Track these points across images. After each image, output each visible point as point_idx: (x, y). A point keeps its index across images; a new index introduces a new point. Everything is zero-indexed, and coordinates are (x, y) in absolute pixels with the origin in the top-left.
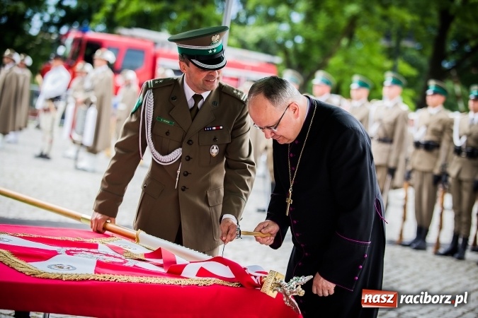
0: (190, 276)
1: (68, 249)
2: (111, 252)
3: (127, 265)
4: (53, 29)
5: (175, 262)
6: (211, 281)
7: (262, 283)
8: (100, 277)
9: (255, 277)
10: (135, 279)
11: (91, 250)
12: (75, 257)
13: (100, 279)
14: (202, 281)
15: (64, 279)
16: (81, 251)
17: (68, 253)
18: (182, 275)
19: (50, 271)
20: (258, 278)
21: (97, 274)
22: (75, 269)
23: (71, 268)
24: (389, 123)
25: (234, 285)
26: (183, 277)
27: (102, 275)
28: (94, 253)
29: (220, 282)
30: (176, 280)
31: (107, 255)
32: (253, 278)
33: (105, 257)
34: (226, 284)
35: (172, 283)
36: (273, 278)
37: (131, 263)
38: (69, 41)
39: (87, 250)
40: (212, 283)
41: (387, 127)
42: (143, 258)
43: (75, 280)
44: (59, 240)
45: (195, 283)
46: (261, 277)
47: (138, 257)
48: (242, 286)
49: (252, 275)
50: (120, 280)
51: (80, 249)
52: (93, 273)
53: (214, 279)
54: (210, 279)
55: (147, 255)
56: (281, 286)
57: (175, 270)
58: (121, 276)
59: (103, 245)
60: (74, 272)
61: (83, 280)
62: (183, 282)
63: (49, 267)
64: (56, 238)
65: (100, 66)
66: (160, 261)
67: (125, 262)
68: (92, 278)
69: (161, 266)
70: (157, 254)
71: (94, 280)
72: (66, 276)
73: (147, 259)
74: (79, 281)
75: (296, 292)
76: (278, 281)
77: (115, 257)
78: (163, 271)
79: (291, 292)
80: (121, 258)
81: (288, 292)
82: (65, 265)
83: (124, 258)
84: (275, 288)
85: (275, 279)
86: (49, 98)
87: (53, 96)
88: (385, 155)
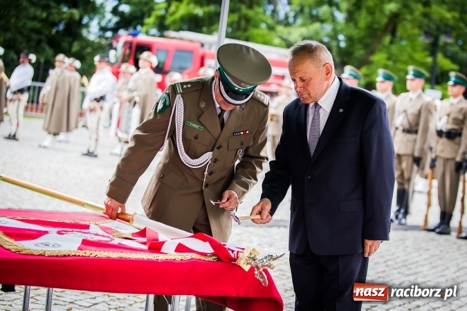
0: (169, 253)
1: (60, 229)
2: (101, 232)
3: (112, 243)
4: (109, 34)
5: (158, 240)
6: (187, 256)
7: (238, 258)
8: (81, 253)
9: (233, 251)
10: (114, 255)
11: (82, 230)
12: (65, 236)
13: (81, 255)
14: (180, 257)
15: (46, 255)
16: (73, 231)
17: (59, 233)
18: (162, 251)
19: (35, 248)
20: (235, 252)
21: (79, 251)
22: (60, 246)
23: (56, 246)
24: (413, 114)
26: (162, 253)
27: (84, 251)
28: (84, 233)
29: (197, 257)
31: (96, 235)
32: (230, 252)
33: (94, 236)
34: (203, 258)
35: (150, 258)
36: (249, 253)
37: (116, 241)
38: (119, 45)
39: (78, 230)
40: (189, 258)
41: (411, 118)
42: (131, 237)
43: (57, 256)
45: (172, 257)
46: (238, 252)
47: (125, 236)
48: (219, 260)
49: (230, 250)
50: (99, 256)
51: (71, 230)
52: (76, 249)
53: (191, 254)
54: (188, 254)
55: (134, 234)
56: (254, 260)
57: (156, 246)
58: (102, 252)
59: (96, 226)
60: (57, 249)
61: (65, 256)
62: (161, 257)
63: (36, 245)
64: (53, 221)
66: (144, 240)
67: (112, 240)
68: (73, 254)
69: (145, 243)
70: (142, 233)
71: (75, 255)
72: (49, 253)
73: (134, 238)
74: (61, 256)
75: (267, 265)
76: (253, 256)
77: (103, 236)
78: (145, 247)
79: (263, 266)
80: (108, 237)
81: (260, 265)
82: (52, 243)
83: (111, 236)
84: (249, 262)
85: (251, 254)
86: (93, 98)
87: (98, 96)
88: (410, 145)
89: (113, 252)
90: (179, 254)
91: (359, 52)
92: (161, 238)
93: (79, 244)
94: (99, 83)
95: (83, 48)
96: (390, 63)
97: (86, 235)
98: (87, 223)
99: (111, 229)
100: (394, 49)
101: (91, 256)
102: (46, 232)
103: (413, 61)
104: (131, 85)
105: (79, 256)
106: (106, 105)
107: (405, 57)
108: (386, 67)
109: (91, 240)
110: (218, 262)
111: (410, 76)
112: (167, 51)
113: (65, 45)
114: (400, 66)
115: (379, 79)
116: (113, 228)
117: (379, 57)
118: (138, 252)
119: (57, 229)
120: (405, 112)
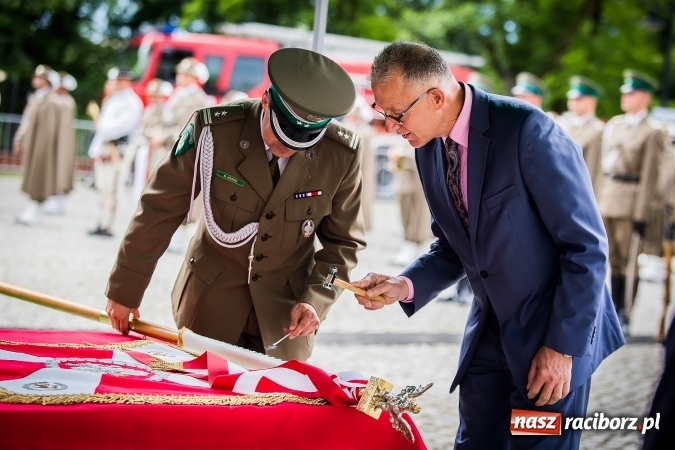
0: (247, 391)
1: (64, 360)
2: (132, 362)
3: (151, 379)
4: (125, 32)
5: (227, 372)
6: (278, 398)
7: (359, 398)
8: (102, 398)
9: (349, 389)
10: (156, 399)
11: (101, 361)
12: (74, 371)
13: (101, 401)
14: (263, 399)
15: (44, 404)
16: (85, 362)
17: (63, 365)
18: (234, 390)
19: (25, 392)
20: (354, 390)
21: (98, 395)
22: (66, 387)
23: (59, 387)
24: (633, 151)
25: (316, 402)
27: (106, 395)
28: (105, 364)
29: (294, 398)
30: (224, 397)
31: (125, 367)
32: (346, 390)
33: (121, 369)
35: (216, 403)
36: (375, 389)
37: (158, 377)
39: (94, 360)
40: (280, 401)
41: (630, 157)
42: (182, 369)
43: (62, 404)
44: (53, 348)
45: (253, 401)
46: (358, 389)
47: (173, 368)
48: (328, 403)
49: (343, 387)
50: (132, 401)
51: (83, 360)
52: (92, 393)
53: (284, 394)
54: (277, 394)
55: (187, 364)
56: (386, 400)
57: (224, 383)
58: (136, 396)
59: (123, 353)
60: (62, 392)
61: (75, 403)
62: (234, 401)
63: (26, 387)
64: (51, 345)
65: (186, 85)
66: (205, 373)
67: (151, 374)
68: (88, 400)
69: (205, 379)
70: (201, 362)
71: (91, 402)
72: (48, 399)
73: (186, 370)
74: (68, 404)
75: (407, 408)
76: (382, 393)
77: (136, 369)
78: (207, 385)
79: (401, 409)
80: (144, 370)
81: (396, 408)
82: (51, 382)
83: (150, 369)
84: (377, 403)
85: (378, 390)
86: (109, 140)
87: (116, 136)
88: (627, 201)
89: (154, 394)
90: (263, 394)
91: (541, 50)
92: (233, 368)
93: (96, 383)
94: (117, 114)
95: (82, 57)
96: (592, 67)
97: (108, 368)
98: (108, 347)
99: (149, 357)
100: (599, 43)
101: (119, 402)
102: (42, 366)
103: (630, 62)
104: (168, 116)
105: (98, 402)
106: (128, 150)
107: (616, 56)
108: (584, 74)
109: (117, 375)
110: (327, 406)
111: (626, 88)
112: (222, 59)
113: (52, 52)
114: (609, 71)
115: (573, 94)
116: (151, 354)
117: (574, 58)
118: (195, 394)
119: (59, 360)
120: (620, 147)
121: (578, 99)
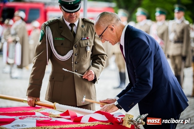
1: (20, 117)
2: (43, 116)
3: (52, 121)
5: (77, 116)
7: (123, 121)
11: (32, 116)
12: (24, 120)
14: (92, 124)
16: (27, 117)
18: (81, 122)
19: (13, 128)
20: (120, 119)
23: (24, 126)
25: (109, 124)
28: (34, 117)
29: (101, 123)
30: (79, 125)
31: (41, 117)
35: (77, 127)
36: (128, 118)
37: (54, 120)
39: (30, 116)
40: (97, 124)
42: (60, 117)
45: (88, 125)
46: (122, 118)
47: (57, 116)
48: (112, 124)
49: (117, 118)
51: (26, 116)
54: (96, 122)
55: (61, 115)
56: (132, 121)
57: (77, 120)
59: (38, 113)
62: (82, 125)
66: (69, 117)
67: (51, 119)
69: (69, 119)
70: (67, 113)
73: (62, 117)
75: (141, 123)
76: (131, 119)
78: (71, 121)
79: (138, 124)
80: (48, 118)
82: (20, 124)
83: (50, 117)
84: (130, 123)
109: (40, 120)
119: (18, 117)
120: (175, 31)
121: (159, 16)
